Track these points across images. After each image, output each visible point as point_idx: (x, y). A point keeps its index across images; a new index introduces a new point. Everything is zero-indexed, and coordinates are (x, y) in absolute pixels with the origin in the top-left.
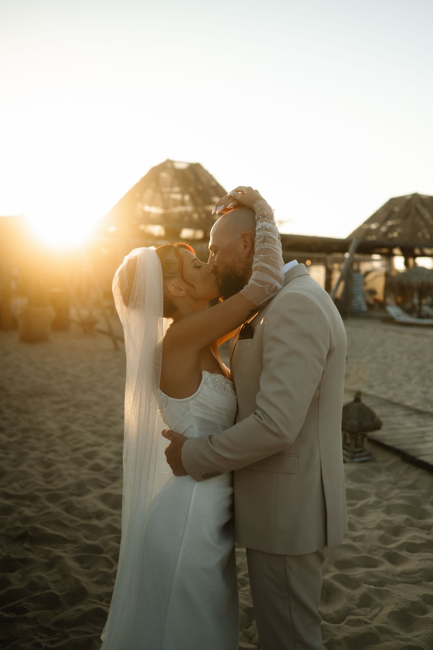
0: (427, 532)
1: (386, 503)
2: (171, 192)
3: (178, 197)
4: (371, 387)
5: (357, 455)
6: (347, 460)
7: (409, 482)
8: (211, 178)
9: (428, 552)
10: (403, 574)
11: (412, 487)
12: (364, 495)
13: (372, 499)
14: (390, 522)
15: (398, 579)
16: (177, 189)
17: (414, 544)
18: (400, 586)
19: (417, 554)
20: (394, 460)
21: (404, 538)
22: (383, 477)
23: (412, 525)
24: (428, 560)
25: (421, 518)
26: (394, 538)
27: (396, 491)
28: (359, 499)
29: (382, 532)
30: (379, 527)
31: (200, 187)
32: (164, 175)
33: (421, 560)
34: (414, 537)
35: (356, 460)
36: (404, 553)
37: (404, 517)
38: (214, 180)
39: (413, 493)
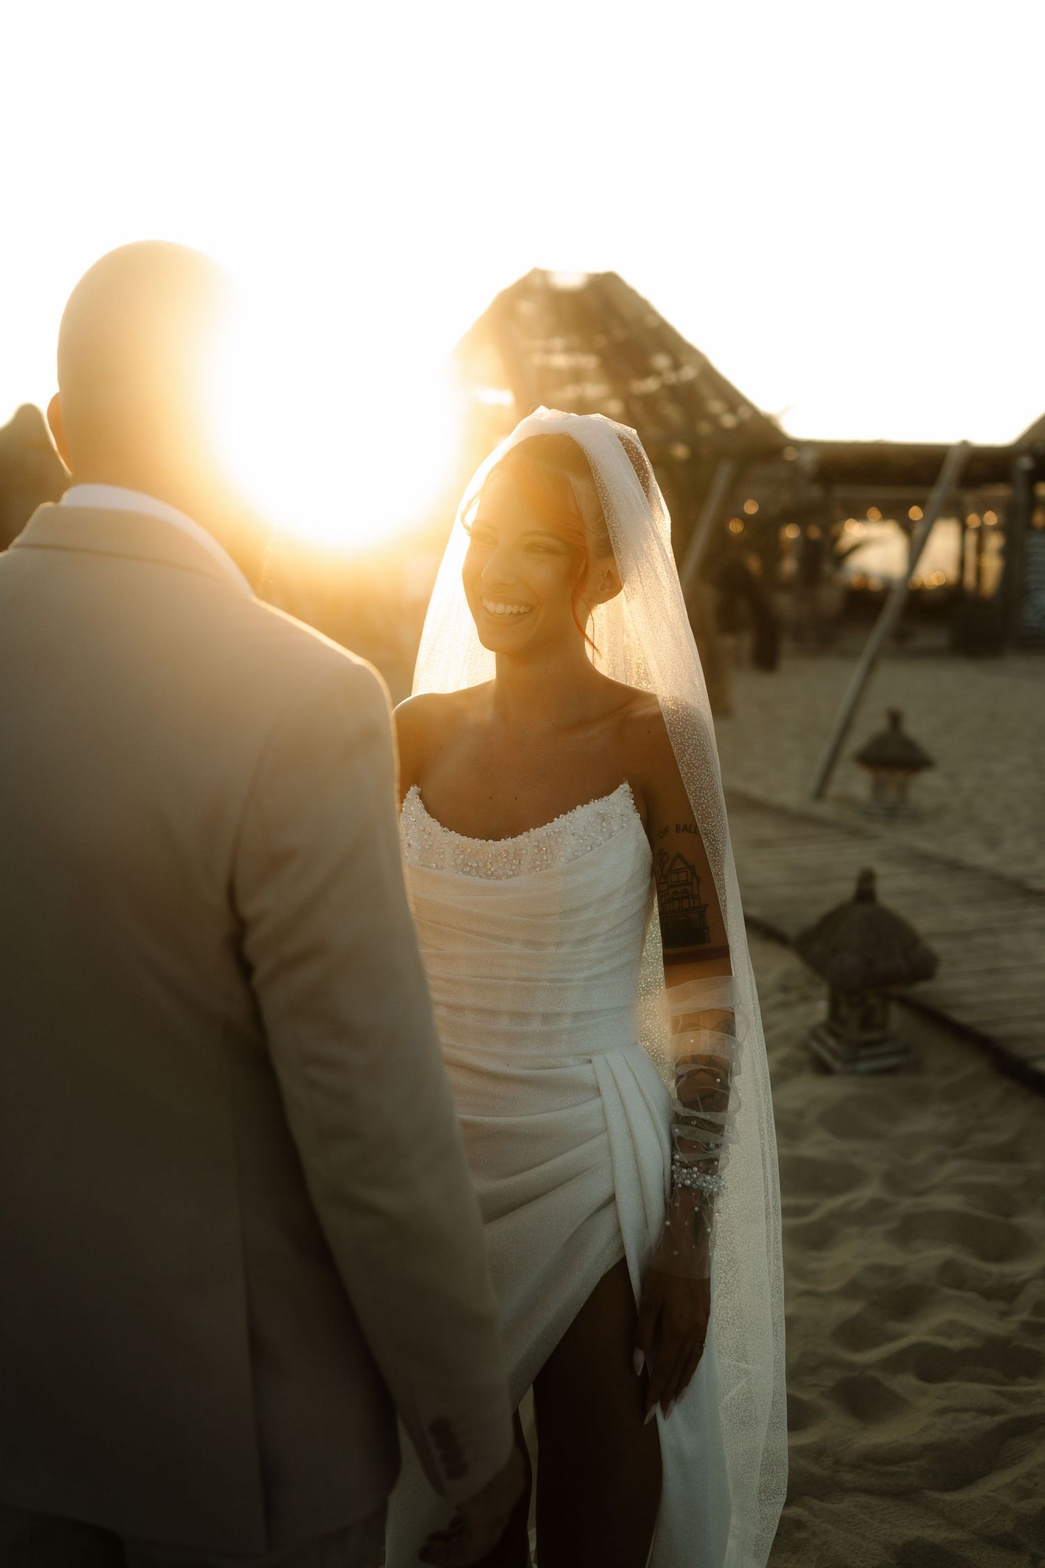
0: (1001, 1305)
1: (906, 1204)
2: (549, 351)
3: (561, 361)
4: (992, 843)
5: (864, 1052)
6: (837, 1065)
7: (1001, 1138)
8: (644, 307)
9: (981, 1379)
10: (873, 1460)
11: (1007, 1154)
12: (848, 1178)
13: (869, 1192)
14: (895, 1271)
15: (848, 1477)
16: (558, 343)
17: (945, 1351)
18: (847, 1504)
19: (939, 1388)
20: (972, 1066)
21: (918, 1332)
22: (925, 1122)
23: (959, 1284)
24: (966, 1410)
25: (1000, 1255)
26: (893, 1326)
27: (951, 1167)
28: (832, 1192)
29: (854, 1308)
30: (852, 1290)
31: (619, 334)
32: (526, 308)
33: (944, 1411)
34: (952, 1329)
35: (863, 1066)
36: (904, 1383)
37: (945, 1252)
38: (652, 312)
39: (998, 1175)
